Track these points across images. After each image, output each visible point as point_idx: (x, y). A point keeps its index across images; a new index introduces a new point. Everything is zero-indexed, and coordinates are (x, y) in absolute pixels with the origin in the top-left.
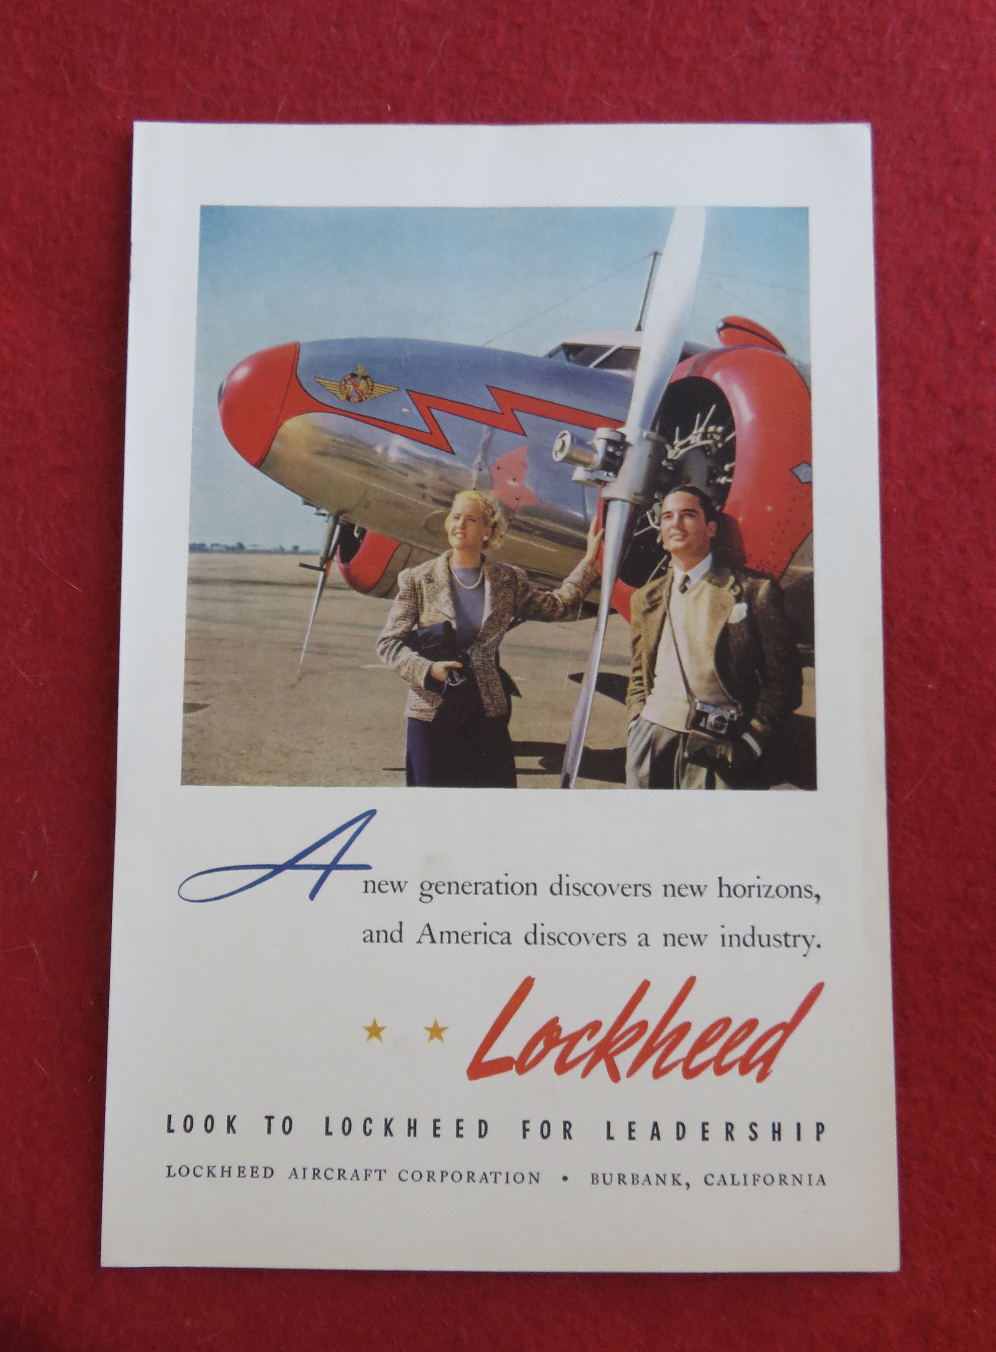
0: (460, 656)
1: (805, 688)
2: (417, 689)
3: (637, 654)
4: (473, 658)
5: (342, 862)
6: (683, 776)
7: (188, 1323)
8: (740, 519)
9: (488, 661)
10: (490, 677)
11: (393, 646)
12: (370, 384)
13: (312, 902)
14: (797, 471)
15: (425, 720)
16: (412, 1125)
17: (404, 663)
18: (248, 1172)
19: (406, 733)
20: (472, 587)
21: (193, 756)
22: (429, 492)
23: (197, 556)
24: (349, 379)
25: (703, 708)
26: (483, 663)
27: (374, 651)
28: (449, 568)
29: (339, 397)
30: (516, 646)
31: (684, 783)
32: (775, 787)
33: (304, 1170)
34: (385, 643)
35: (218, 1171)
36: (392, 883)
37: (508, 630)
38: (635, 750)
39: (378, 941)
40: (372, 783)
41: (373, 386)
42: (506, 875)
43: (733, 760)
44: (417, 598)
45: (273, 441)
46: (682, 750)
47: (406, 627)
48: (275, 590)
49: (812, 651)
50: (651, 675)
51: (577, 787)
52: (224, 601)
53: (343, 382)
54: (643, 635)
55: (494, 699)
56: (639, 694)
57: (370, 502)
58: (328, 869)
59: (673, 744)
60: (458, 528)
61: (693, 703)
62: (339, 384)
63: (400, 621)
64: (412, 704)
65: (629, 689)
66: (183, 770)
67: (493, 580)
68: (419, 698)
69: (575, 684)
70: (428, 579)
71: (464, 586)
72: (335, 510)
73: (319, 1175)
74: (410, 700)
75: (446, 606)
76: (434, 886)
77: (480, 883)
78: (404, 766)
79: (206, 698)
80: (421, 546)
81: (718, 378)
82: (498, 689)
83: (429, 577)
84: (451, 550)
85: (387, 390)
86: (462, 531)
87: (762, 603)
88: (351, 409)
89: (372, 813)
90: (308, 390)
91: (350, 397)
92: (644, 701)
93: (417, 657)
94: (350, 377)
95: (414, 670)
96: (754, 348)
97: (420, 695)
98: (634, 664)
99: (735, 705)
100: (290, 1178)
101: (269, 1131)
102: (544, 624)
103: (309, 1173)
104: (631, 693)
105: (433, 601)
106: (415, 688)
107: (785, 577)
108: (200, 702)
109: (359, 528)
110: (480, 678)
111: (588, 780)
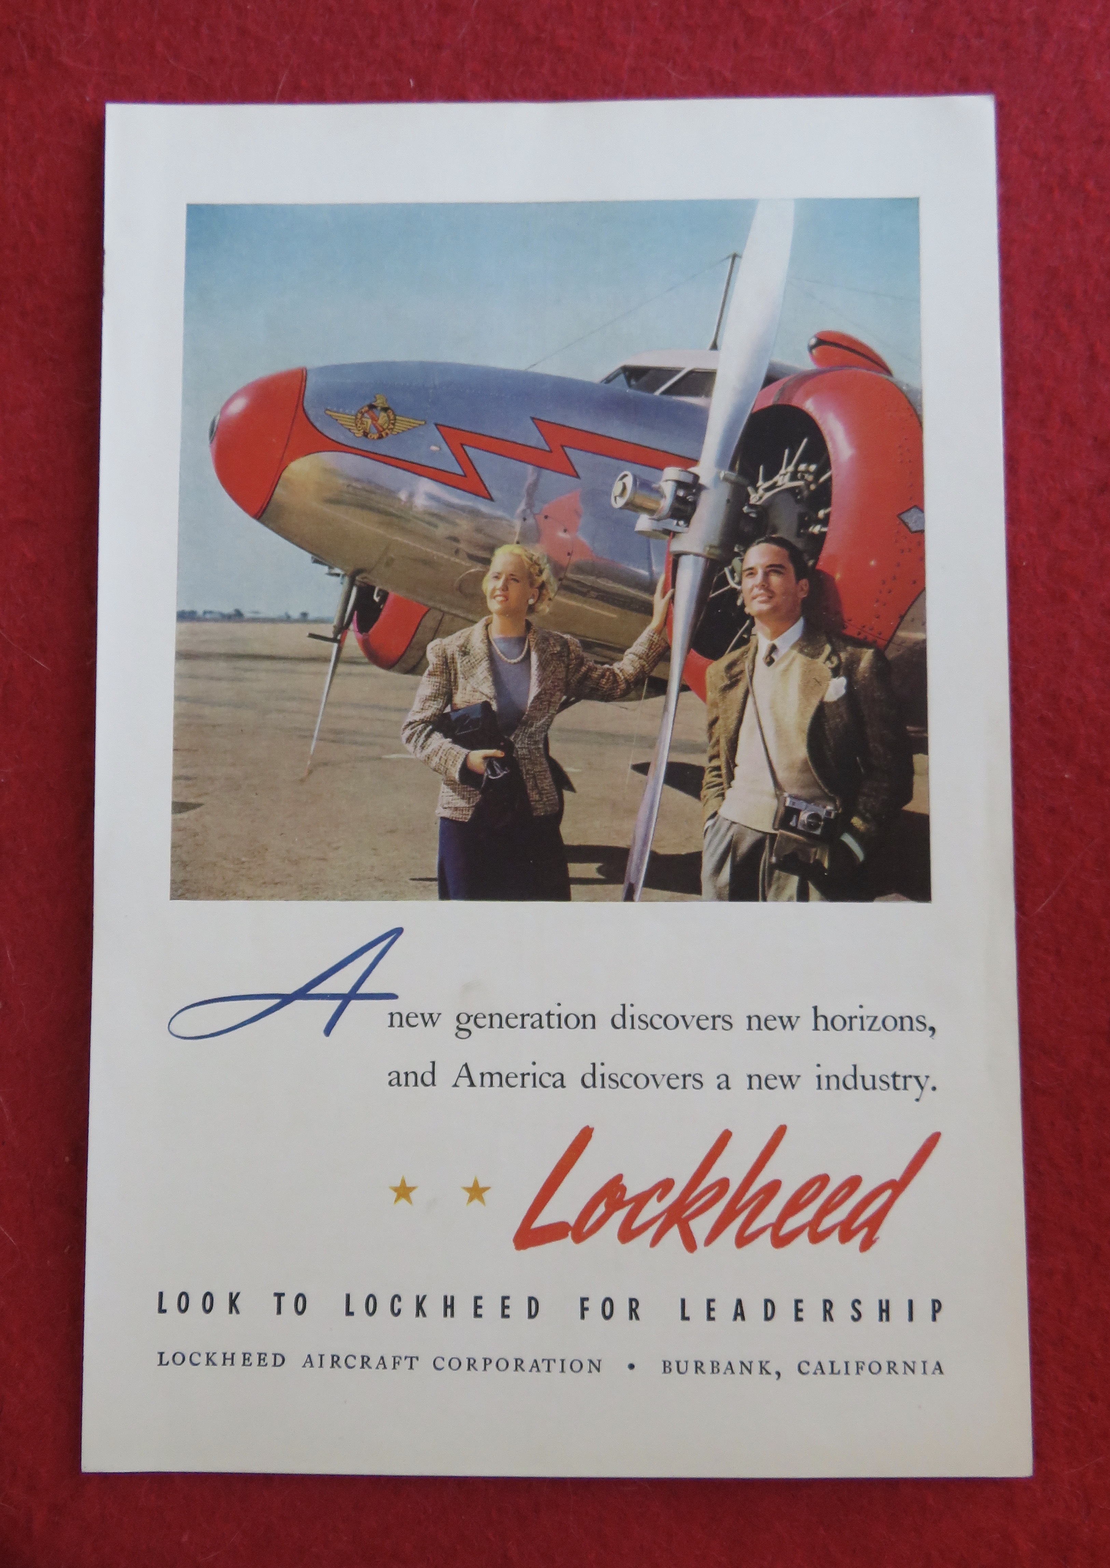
0: (502, 744)
2: (450, 783)
3: (714, 740)
4: (517, 746)
5: (362, 990)
6: (770, 886)
7: (185, 1538)
8: (838, 576)
9: (535, 749)
10: (538, 769)
11: (421, 732)
12: (392, 417)
13: (328, 1038)
14: (906, 517)
15: (460, 820)
16: (449, 1303)
17: (434, 752)
18: (255, 1359)
19: (438, 837)
20: (516, 660)
21: (184, 865)
22: (462, 546)
23: (187, 625)
24: (367, 412)
25: (793, 803)
26: (529, 751)
28: (488, 637)
29: (354, 434)
30: (569, 731)
31: (771, 894)
32: (882, 898)
33: (321, 1356)
34: (412, 728)
35: (218, 1359)
36: (423, 1015)
37: (558, 712)
38: (712, 854)
39: (407, 1084)
40: (396, 897)
41: (395, 420)
42: (559, 1004)
43: (830, 865)
44: (450, 674)
45: (276, 486)
46: (768, 853)
47: (437, 709)
48: (281, 665)
49: (925, 734)
50: (731, 765)
51: (642, 899)
52: (218, 679)
53: (359, 416)
54: (721, 716)
55: (543, 794)
56: (717, 788)
57: (393, 559)
58: (346, 999)
59: (757, 847)
60: (498, 590)
61: (781, 798)
62: (354, 418)
63: (430, 702)
64: (444, 802)
65: (704, 782)
66: (173, 882)
67: (541, 652)
68: (454, 794)
69: (639, 776)
70: (462, 652)
71: (505, 659)
72: (350, 569)
73: (339, 1363)
74: (442, 796)
75: (484, 682)
76: (472, 1019)
77: (528, 1015)
78: (435, 875)
79: (199, 795)
80: (454, 612)
81: (810, 406)
82: (547, 783)
83: (463, 649)
84: (489, 616)
85: (412, 424)
86: (503, 593)
87: (864, 677)
88: (368, 447)
89: (399, 931)
90: (318, 425)
91: (368, 434)
92: (722, 795)
93: (450, 745)
94: (367, 408)
95: (446, 761)
96: (855, 370)
97: (454, 790)
98: (711, 752)
99: (832, 800)
100: (304, 1366)
101: (279, 1312)
103: (327, 1361)
104: (707, 786)
105: (468, 677)
106: (448, 782)
107: (891, 645)
108: (192, 800)
109: (380, 591)
110: (525, 769)
111: (655, 891)
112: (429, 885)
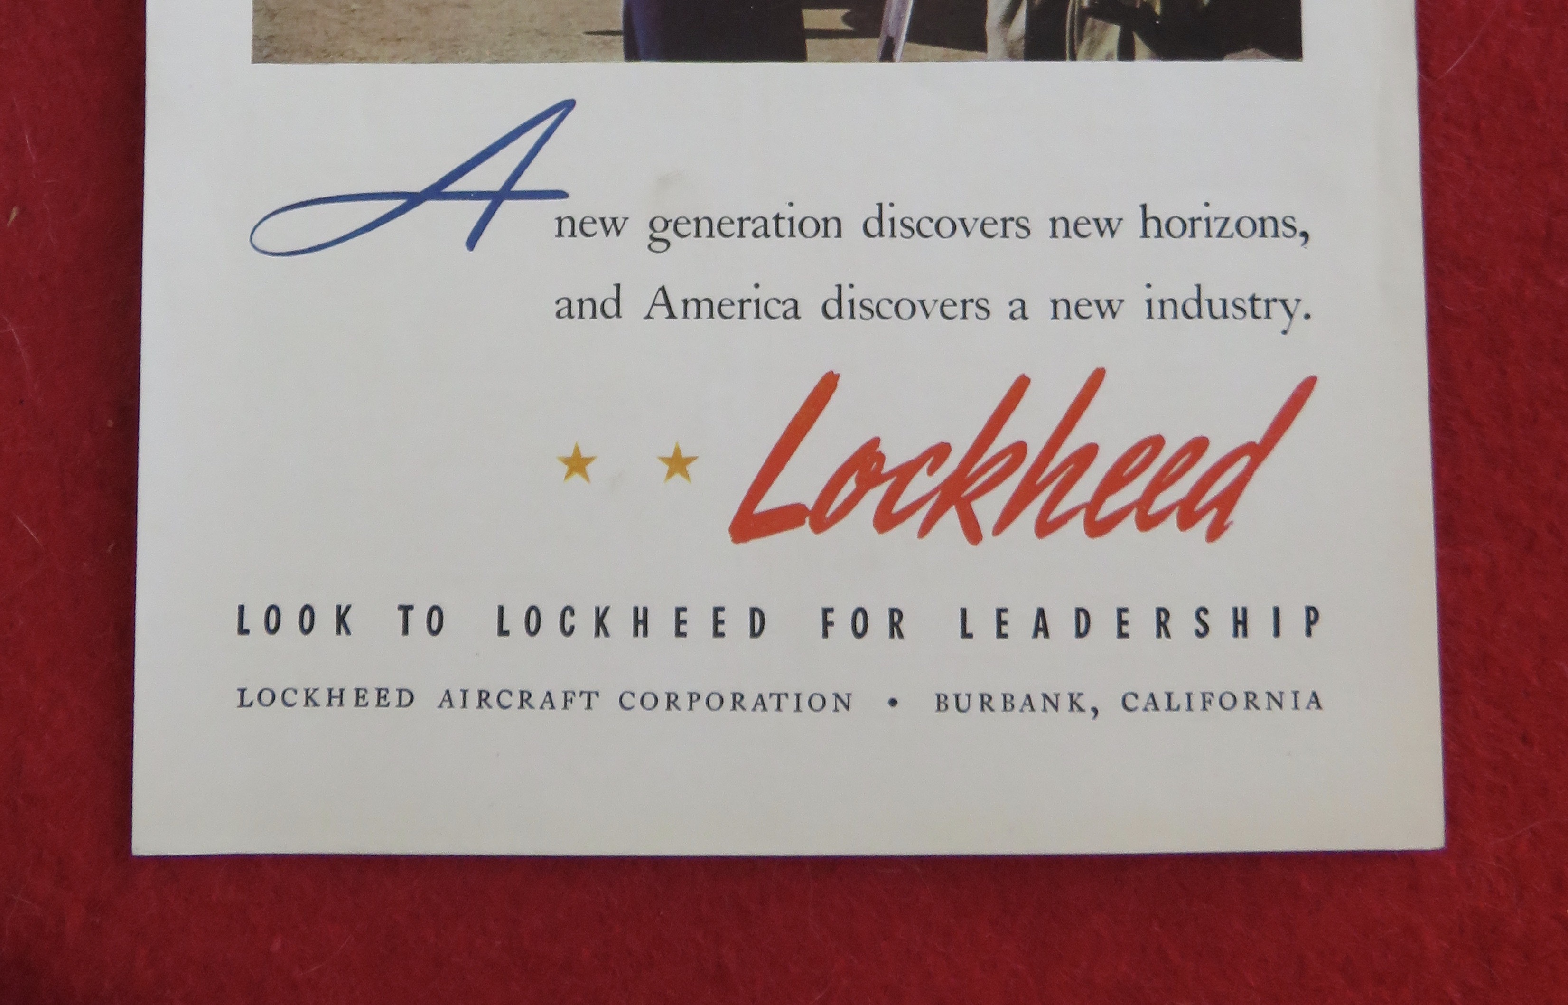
5: (519, 186)
6: (1081, 39)
7: (276, 946)
13: (471, 252)
16: (641, 617)
18: (372, 697)
21: (272, 15)
31: (1082, 50)
32: (1234, 55)
33: (465, 692)
35: (321, 697)
36: (603, 220)
39: (581, 316)
40: (566, 57)
42: (791, 204)
43: (1164, 10)
51: (905, 59)
58: (496, 198)
66: (256, 38)
73: (489, 701)
76: (671, 225)
77: (749, 219)
78: (620, 27)
89: (569, 105)
100: (441, 706)
101: (406, 631)
103: (473, 699)
111: (924, 47)
112: (610, 41)
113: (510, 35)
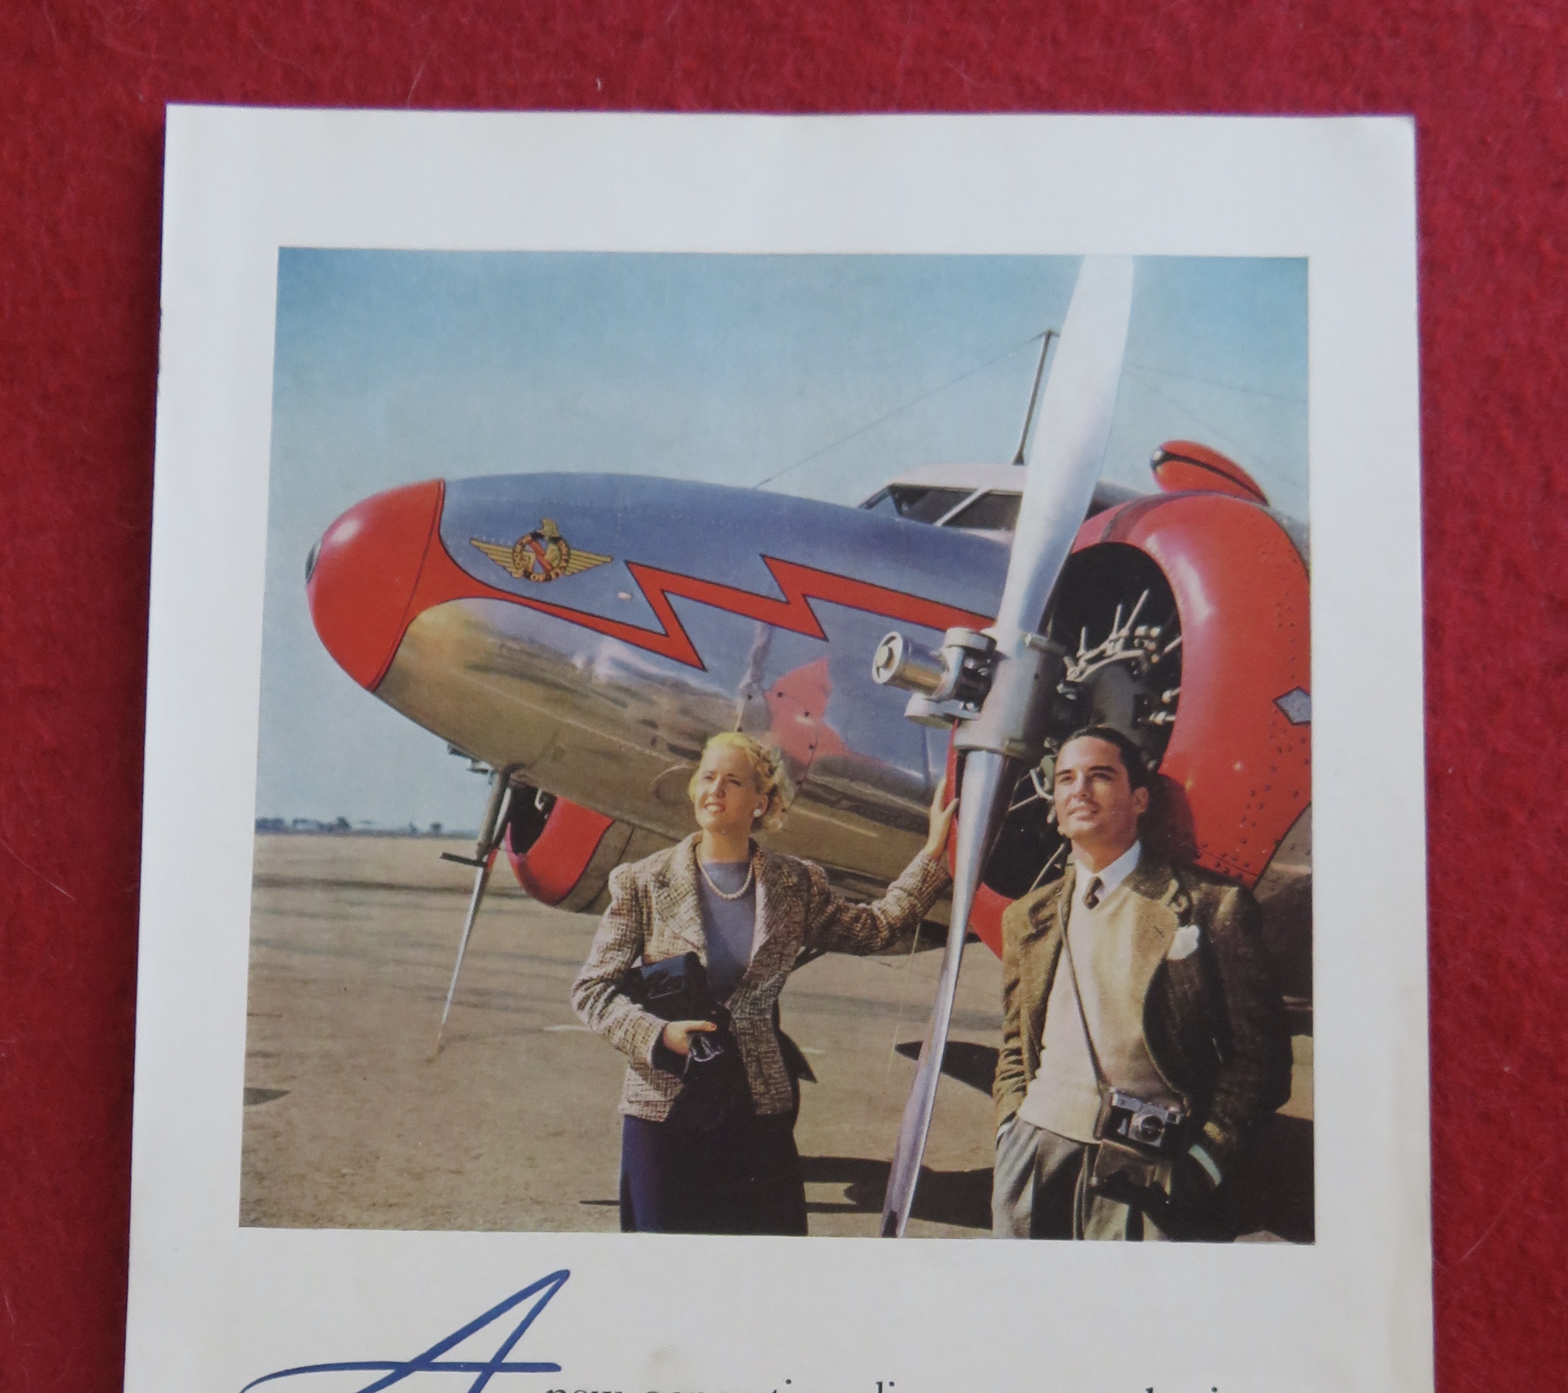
0: (714, 1012)
1: (1296, 1070)
2: (639, 1067)
3: (1012, 1011)
4: (734, 1016)
5: (509, 1358)
6: (1088, 1217)
8: (1189, 784)
9: (760, 1020)
10: (763, 1048)
11: (599, 995)
12: (564, 550)
14: (1286, 703)
15: (653, 1119)
17: (619, 1022)
19: (620, 1142)
20: (734, 896)
21: (260, 1178)
22: (661, 733)
23: (269, 839)
24: (529, 543)
25: (1123, 1102)
26: (751, 1023)
27: (567, 1002)
28: (696, 863)
29: (511, 573)
30: (807, 995)
31: (1090, 1228)
32: (1245, 1237)
34: (586, 989)
37: (794, 968)
38: (1008, 1174)
40: (561, 1227)
41: (569, 554)
42: (789, 1382)
43: (1173, 1190)
44: (642, 913)
45: (399, 646)
46: (1086, 1172)
47: (623, 962)
48: (400, 898)
49: (1309, 1008)
50: (1036, 1046)
51: (908, 1235)
52: (314, 916)
53: (519, 548)
54: (1022, 978)
55: (770, 1085)
56: (1016, 1079)
57: (562, 751)
58: (487, 1370)
59: (1072, 1163)
60: (711, 795)
61: (1106, 1095)
62: (511, 550)
63: (612, 952)
64: (630, 1093)
65: (998, 1071)
66: (244, 1201)
67: (771, 885)
68: (644, 1082)
69: (907, 1061)
70: (659, 882)
71: (720, 893)
72: (503, 763)
74: (628, 1085)
75: (689, 926)
78: (616, 1197)
79: (284, 1080)
80: (648, 826)
81: (1152, 545)
82: (777, 1069)
83: (661, 878)
84: (699, 833)
85: (592, 561)
86: (719, 800)
87: (1224, 925)
88: (531, 593)
89: (562, 1276)
90: (460, 560)
91: (531, 574)
92: (1023, 1089)
93: (640, 1014)
94: (530, 538)
95: (634, 1036)
96: (1214, 495)
97: (645, 1078)
98: (1007, 1028)
99: (1178, 1099)
102: (856, 959)
104: (1002, 1076)
105: (667, 918)
106: (636, 1066)
107: (1263, 882)
108: (273, 1086)
109: (544, 794)
110: (746, 1048)
111: (927, 1223)
112: (607, 1211)
113: (504, 1203)
